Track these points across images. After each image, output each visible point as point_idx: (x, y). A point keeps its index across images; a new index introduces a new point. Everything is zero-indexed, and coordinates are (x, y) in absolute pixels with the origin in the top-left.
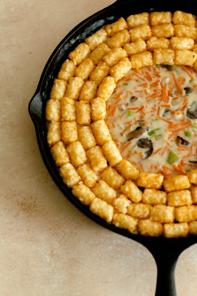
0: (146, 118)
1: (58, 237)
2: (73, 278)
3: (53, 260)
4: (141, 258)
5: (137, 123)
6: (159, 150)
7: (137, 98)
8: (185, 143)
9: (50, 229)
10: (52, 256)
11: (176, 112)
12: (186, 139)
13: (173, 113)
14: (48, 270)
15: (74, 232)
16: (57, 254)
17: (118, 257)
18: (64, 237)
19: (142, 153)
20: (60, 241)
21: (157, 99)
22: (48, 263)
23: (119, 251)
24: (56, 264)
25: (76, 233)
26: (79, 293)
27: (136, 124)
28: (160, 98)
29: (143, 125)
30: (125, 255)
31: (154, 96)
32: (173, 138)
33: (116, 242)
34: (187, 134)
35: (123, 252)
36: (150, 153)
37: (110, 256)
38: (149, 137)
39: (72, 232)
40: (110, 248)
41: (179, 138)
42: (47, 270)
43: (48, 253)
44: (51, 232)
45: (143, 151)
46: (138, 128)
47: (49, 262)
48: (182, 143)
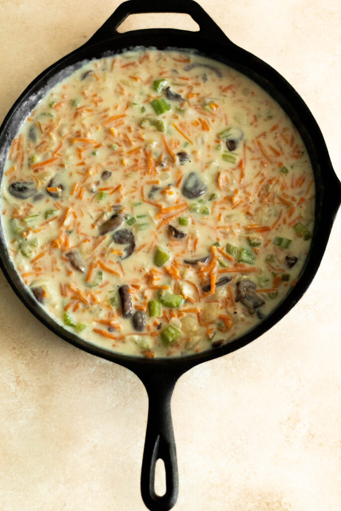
0: (124, 201)
1: (24, 358)
2: (46, 410)
3: (19, 388)
4: (132, 381)
5: (112, 209)
6: (144, 246)
7: (111, 173)
8: (179, 236)
9: (14, 349)
10: (18, 384)
11: (167, 191)
12: (181, 229)
13: (163, 192)
14: (14, 403)
15: (45, 351)
16: (24, 381)
17: (103, 381)
18: (32, 358)
19: (120, 250)
20: (27, 364)
21: (139, 172)
22: (12, 393)
23: (104, 374)
24: (23, 393)
25: (47, 352)
26: (54, 430)
27: (110, 210)
28: (143, 171)
29: (120, 211)
30: (112, 378)
31: (134, 168)
32: (164, 228)
33: (100, 362)
34: (181, 222)
35: (109, 375)
36: (131, 250)
37: (92, 381)
38: (129, 228)
39: (43, 352)
40: (93, 370)
41: (172, 229)
42: (12, 401)
43: (13, 380)
44: (15, 353)
45: (122, 248)
46: (114, 217)
47: (14, 392)
48: (176, 236)
